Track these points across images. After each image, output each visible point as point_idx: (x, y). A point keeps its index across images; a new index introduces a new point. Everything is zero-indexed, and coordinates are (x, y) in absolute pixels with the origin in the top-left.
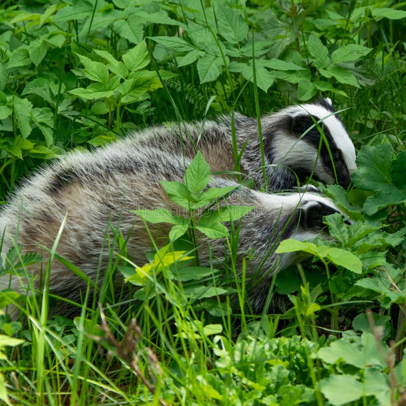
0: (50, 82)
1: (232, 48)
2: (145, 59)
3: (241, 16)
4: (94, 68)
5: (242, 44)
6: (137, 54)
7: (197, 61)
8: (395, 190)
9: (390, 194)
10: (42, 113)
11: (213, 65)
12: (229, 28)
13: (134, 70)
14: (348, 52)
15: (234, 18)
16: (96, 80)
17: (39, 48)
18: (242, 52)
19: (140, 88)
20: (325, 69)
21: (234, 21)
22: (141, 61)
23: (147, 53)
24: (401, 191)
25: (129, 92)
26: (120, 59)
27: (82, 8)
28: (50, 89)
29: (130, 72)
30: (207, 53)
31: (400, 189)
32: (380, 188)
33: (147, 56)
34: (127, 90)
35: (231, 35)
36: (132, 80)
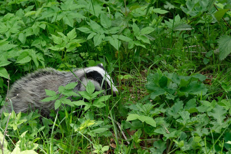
0: (41, 40)
1: (106, 30)
2: (75, 35)
3: (109, 17)
4: (57, 39)
5: (109, 28)
6: (72, 33)
7: (93, 38)
8: (161, 89)
9: (159, 91)
10: (39, 56)
11: (99, 38)
12: (105, 22)
13: (71, 39)
14: (147, 30)
15: (106, 18)
16: (58, 43)
17: (36, 29)
18: (109, 32)
19: (73, 46)
20: (138, 36)
21: (106, 20)
22: (73, 36)
23: (76, 33)
24: (163, 89)
25: (69, 48)
26: (66, 35)
27: (51, 12)
28: (41, 44)
29: (69, 40)
30: (97, 33)
31: (163, 88)
32: (156, 89)
33: (75, 34)
34: (69, 47)
35: (105, 25)
36: (70, 43)
